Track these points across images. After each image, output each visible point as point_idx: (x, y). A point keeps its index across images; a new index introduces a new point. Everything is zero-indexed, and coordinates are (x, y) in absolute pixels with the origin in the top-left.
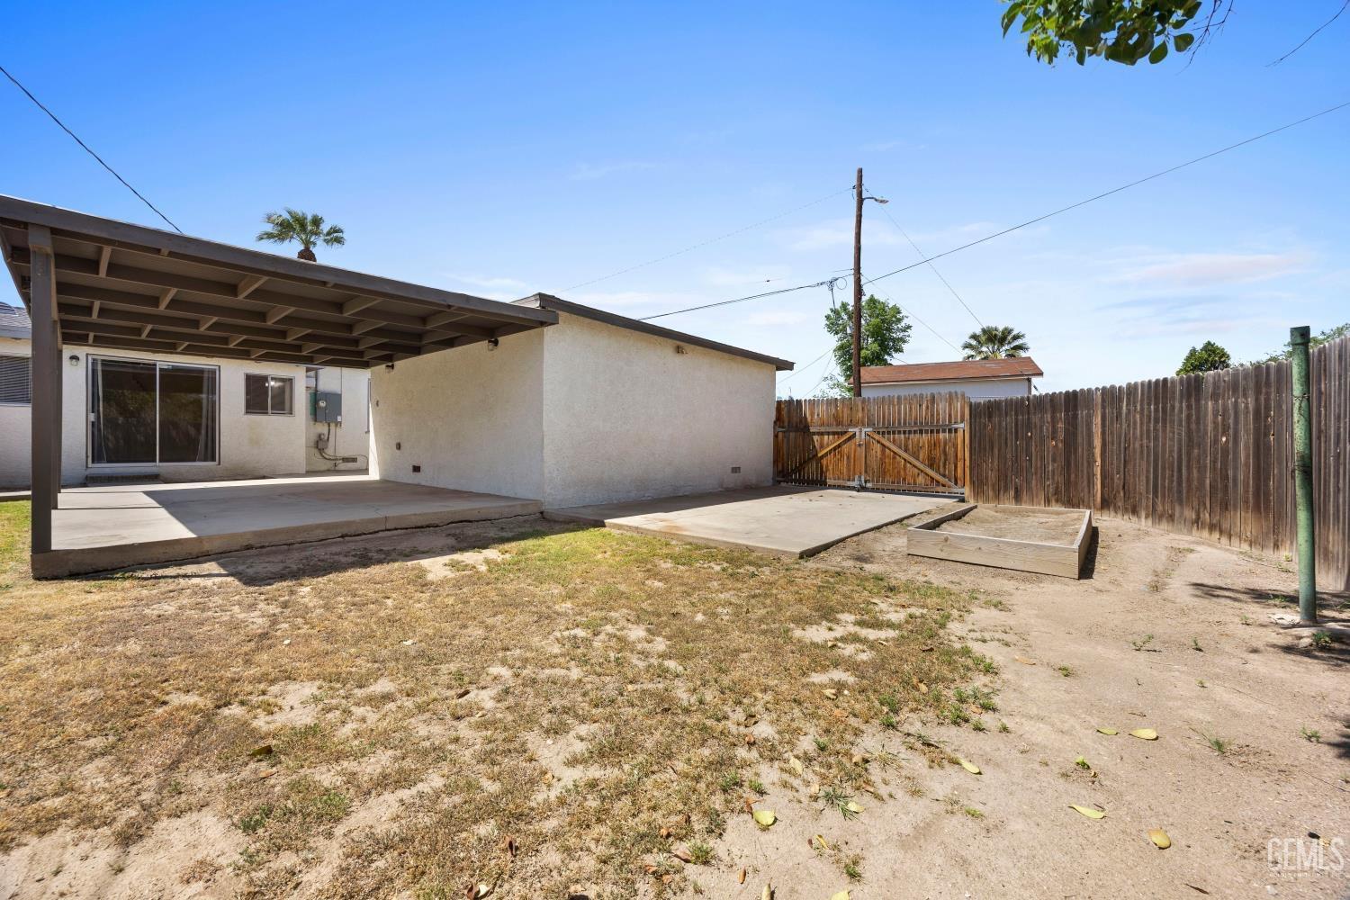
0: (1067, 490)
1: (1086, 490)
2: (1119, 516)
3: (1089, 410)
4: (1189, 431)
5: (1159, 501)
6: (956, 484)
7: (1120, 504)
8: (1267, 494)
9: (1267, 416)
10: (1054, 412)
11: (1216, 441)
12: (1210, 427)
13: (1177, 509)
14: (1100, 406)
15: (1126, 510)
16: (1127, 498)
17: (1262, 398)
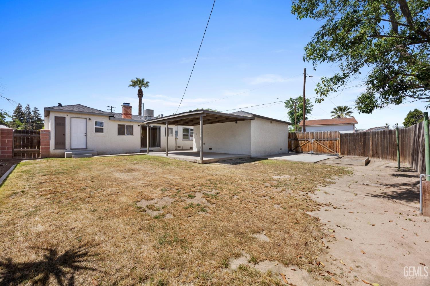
0: (364, 153)
1: (368, 153)
2: (376, 158)
3: (369, 136)
4: (390, 141)
5: (384, 155)
6: (337, 152)
7: (376, 156)
8: (403, 153)
9: (403, 138)
10: (361, 136)
11: (394, 143)
12: (393, 140)
13: (387, 156)
14: (371, 135)
15: (377, 157)
16: (377, 154)
17: (403, 135)
